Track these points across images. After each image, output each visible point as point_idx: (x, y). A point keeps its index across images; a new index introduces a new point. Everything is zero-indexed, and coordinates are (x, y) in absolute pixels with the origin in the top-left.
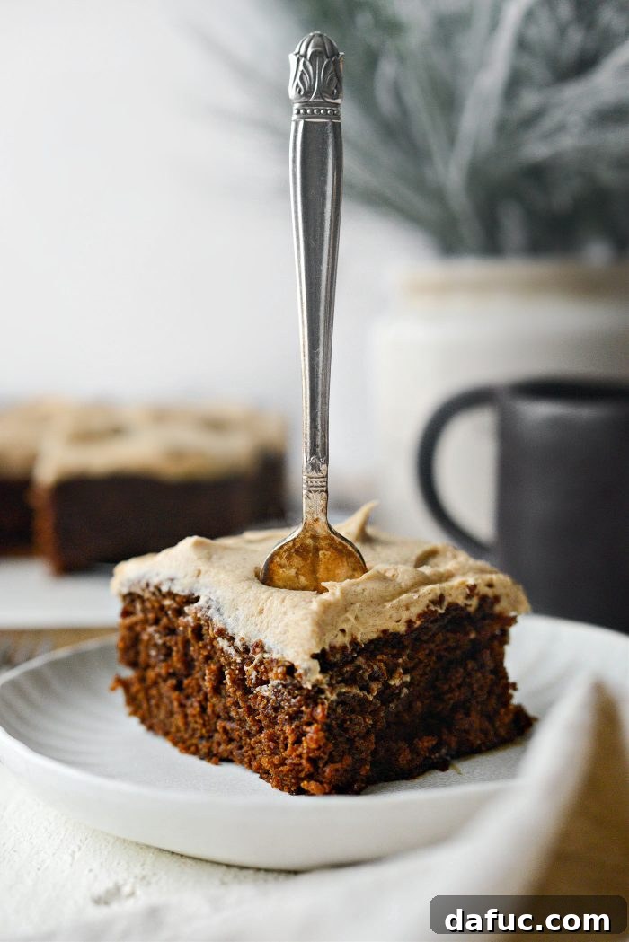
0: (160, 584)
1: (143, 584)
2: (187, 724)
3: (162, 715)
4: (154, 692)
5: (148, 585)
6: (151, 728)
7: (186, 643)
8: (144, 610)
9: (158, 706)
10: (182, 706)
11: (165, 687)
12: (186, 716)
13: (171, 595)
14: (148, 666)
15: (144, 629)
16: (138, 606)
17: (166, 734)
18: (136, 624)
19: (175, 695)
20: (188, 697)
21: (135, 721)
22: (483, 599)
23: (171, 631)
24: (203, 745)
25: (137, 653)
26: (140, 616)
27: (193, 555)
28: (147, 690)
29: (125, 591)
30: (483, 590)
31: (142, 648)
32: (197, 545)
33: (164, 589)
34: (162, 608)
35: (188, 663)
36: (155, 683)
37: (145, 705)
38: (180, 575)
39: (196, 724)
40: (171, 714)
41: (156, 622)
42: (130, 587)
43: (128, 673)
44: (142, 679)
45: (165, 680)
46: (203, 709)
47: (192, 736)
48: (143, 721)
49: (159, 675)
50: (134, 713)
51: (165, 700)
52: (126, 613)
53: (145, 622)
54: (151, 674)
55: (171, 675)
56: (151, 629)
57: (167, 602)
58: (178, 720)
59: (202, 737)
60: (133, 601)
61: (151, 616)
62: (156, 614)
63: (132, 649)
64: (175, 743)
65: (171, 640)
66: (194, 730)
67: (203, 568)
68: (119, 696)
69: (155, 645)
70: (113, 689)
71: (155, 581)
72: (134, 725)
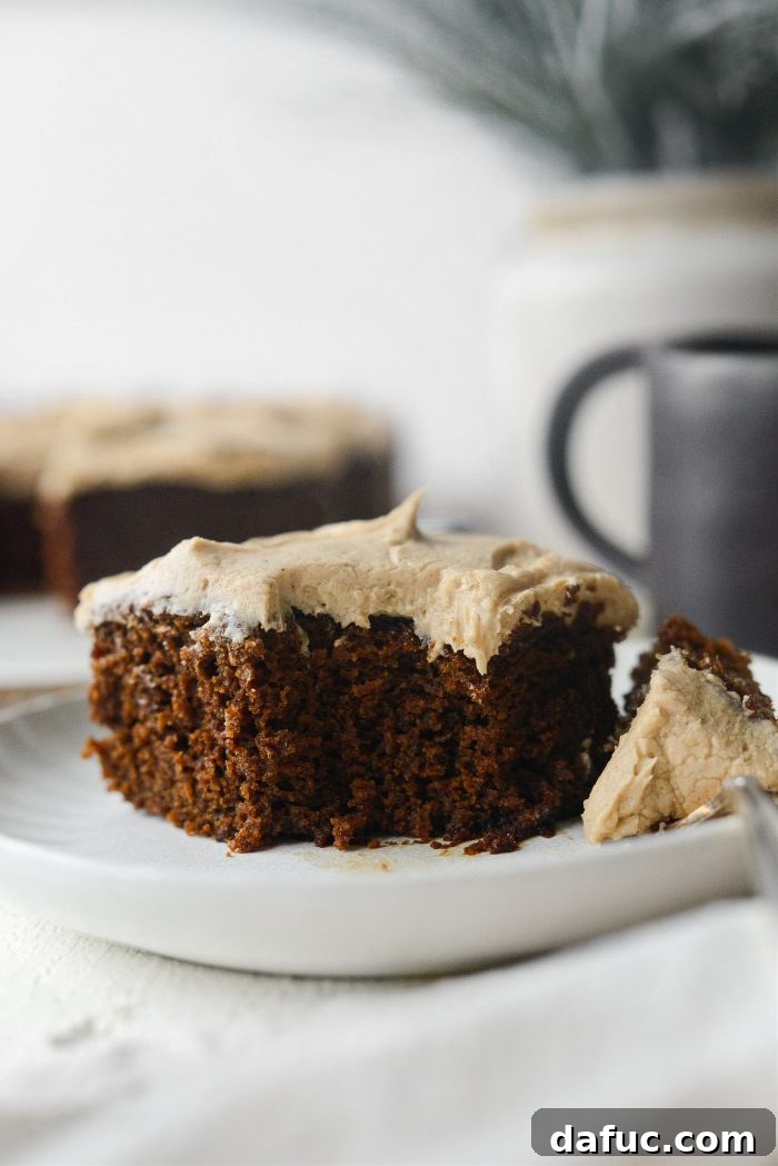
0: (152, 604)
1: (125, 609)
2: (195, 794)
3: (158, 785)
4: (145, 755)
5: (132, 609)
6: (141, 805)
7: (191, 683)
8: (127, 645)
9: (151, 774)
10: (187, 770)
11: (162, 747)
12: (194, 782)
13: (167, 618)
14: (134, 721)
15: (129, 671)
16: (118, 641)
17: (165, 811)
18: (116, 664)
19: (177, 756)
20: (195, 757)
21: (117, 797)
22: (585, 606)
23: (167, 669)
24: (221, 822)
25: (119, 705)
26: (122, 653)
27: (195, 562)
28: (135, 753)
29: (98, 620)
30: (584, 594)
31: (125, 697)
32: (199, 549)
33: (157, 611)
34: (153, 637)
35: (194, 709)
36: (147, 743)
37: (132, 774)
38: (178, 590)
39: (210, 793)
40: (172, 782)
41: (145, 658)
42: (106, 614)
43: (105, 734)
44: (127, 739)
45: (161, 738)
46: (219, 771)
47: (204, 811)
48: (129, 796)
49: (152, 731)
50: (117, 786)
51: (163, 764)
52: (99, 653)
53: (129, 660)
54: (140, 731)
55: (168, 729)
56: (138, 670)
57: (161, 629)
58: (183, 790)
59: (218, 811)
60: (110, 634)
61: (137, 651)
62: (145, 648)
63: (110, 699)
64: (180, 824)
65: (167, 681)
66: (207, 801)
67: (211, 578)
68: (94, 766)
69: (146, 691)
70: (87, 756)
71: (142, 602)
72: (117, 804)
